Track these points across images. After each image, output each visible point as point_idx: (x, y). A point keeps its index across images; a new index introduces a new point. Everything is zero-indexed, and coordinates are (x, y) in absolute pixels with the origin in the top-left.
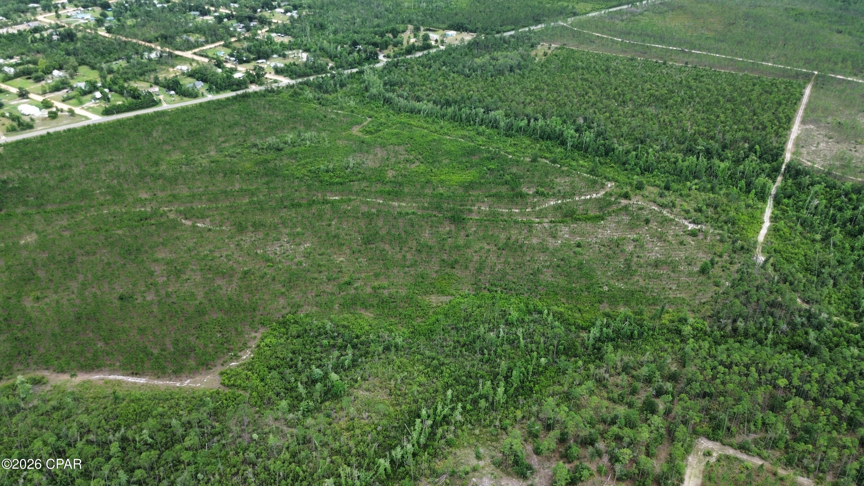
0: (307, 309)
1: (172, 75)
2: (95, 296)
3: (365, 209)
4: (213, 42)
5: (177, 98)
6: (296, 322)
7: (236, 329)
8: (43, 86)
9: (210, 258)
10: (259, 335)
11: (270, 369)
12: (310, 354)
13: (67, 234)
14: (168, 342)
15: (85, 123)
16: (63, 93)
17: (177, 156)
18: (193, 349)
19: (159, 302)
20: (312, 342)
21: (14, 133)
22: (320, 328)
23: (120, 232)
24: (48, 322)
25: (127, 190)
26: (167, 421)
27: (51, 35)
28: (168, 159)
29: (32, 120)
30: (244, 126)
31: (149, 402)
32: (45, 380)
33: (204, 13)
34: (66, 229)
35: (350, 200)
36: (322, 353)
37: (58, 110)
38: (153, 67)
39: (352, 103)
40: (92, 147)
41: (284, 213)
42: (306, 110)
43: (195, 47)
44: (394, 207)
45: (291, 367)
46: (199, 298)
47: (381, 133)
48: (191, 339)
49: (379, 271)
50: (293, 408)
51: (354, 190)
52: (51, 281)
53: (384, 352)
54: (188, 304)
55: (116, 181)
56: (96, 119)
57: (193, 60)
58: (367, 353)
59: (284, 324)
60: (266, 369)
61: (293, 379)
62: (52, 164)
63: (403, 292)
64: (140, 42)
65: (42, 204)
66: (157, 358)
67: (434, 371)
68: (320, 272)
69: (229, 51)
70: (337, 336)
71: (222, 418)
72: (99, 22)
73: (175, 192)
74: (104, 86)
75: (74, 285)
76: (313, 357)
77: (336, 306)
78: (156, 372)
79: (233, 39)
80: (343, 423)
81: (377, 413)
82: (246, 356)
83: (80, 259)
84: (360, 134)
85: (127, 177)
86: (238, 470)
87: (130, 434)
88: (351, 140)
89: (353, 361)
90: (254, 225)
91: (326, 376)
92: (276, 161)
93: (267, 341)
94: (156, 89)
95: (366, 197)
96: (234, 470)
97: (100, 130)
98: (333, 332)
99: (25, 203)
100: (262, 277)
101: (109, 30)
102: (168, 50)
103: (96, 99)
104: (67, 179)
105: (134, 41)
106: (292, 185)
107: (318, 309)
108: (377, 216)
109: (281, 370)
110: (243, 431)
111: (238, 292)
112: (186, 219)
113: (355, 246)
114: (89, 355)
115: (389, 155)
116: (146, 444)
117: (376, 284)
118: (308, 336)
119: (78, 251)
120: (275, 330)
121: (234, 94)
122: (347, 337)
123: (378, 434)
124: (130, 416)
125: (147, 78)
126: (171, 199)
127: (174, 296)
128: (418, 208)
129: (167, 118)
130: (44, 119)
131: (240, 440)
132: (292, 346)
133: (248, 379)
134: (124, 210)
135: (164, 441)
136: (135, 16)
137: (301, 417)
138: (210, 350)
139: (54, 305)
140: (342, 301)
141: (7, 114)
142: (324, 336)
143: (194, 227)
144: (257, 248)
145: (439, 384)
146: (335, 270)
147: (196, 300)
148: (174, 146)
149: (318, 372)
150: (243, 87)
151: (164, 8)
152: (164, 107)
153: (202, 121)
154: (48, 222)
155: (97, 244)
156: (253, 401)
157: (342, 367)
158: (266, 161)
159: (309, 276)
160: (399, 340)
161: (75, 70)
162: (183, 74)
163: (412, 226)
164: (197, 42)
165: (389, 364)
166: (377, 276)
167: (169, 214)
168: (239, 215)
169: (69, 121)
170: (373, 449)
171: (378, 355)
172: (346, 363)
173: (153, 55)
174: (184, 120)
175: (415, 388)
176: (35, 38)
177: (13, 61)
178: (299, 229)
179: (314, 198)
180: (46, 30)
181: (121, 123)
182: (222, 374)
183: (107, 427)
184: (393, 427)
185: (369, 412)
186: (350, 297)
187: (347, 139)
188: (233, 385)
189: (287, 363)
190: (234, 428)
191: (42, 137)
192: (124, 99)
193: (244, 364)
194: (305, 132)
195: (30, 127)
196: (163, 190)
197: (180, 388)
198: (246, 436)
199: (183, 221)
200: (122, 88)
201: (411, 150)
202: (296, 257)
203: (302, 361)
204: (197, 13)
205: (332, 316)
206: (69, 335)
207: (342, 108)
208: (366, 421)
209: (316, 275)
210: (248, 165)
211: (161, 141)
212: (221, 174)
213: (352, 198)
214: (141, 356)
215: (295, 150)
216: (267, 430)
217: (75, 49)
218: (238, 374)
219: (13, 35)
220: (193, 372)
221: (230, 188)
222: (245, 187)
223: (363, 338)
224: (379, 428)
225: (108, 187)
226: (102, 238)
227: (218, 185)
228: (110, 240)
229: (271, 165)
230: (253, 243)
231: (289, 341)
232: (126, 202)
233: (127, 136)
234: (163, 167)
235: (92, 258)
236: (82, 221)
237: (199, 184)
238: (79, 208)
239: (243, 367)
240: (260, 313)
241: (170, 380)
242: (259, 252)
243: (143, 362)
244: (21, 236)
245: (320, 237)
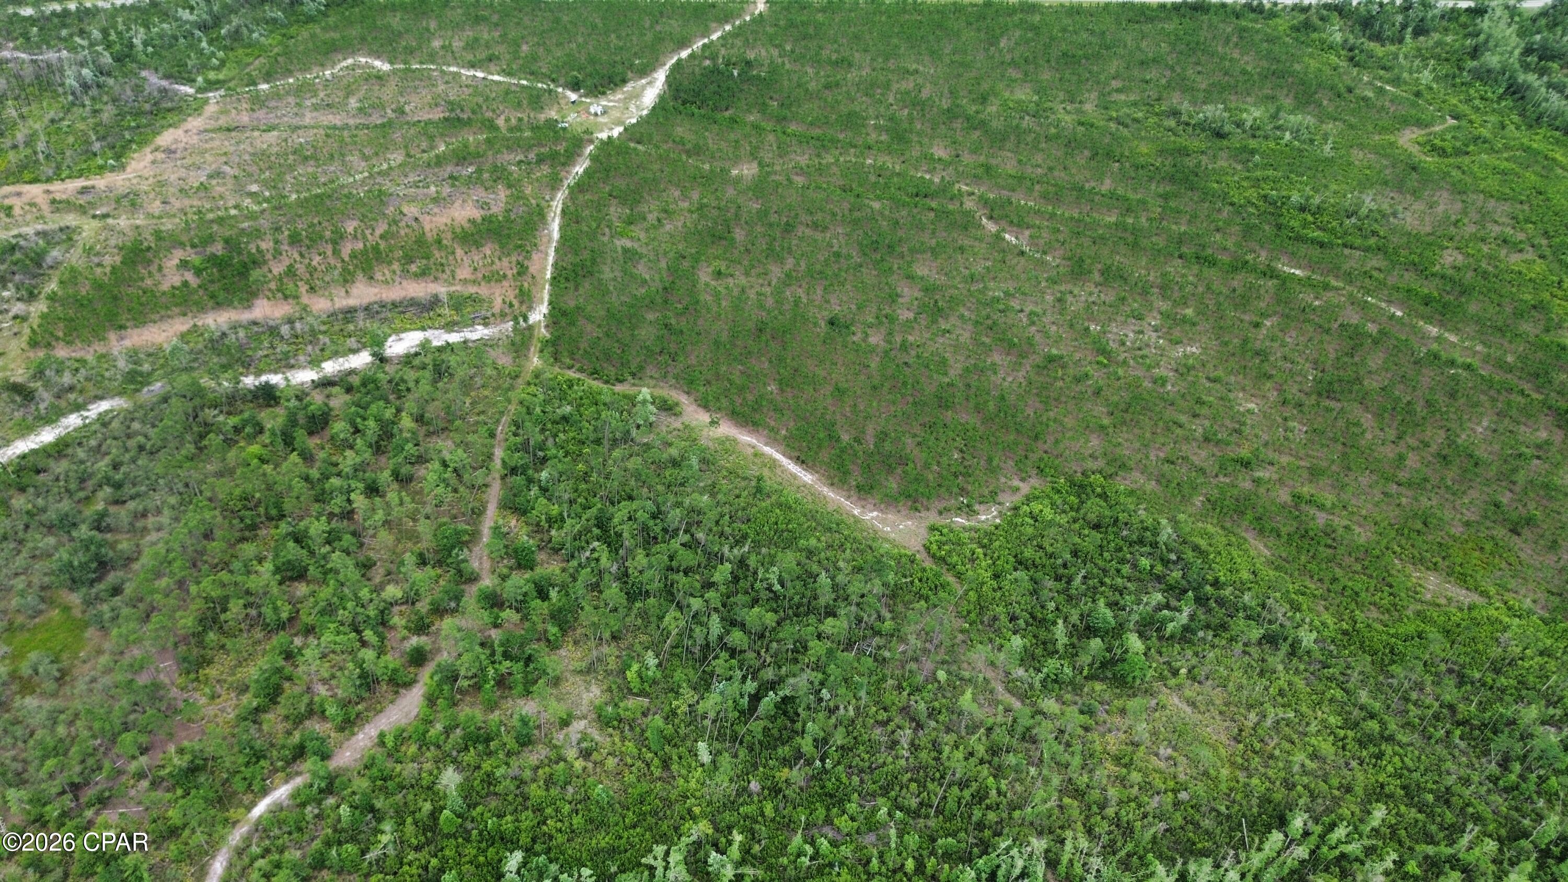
0: (1137, 479)
2: (797, 303)
3: (1353, 317)
6: (1104, 496)
7: (990, 460)
9: (1001, 307)
10: (1025, 488)
11: (1021, 563)
12: (1104, 571)
13: (799, 180)
14: (870, 430)
17: (1024, 94)
18: (903, 461)
19: (886, 353)
20: (1120, 549)
22: (1146, 529)
23: (876, 205)
24: (718, 317)
25: (919, 134)
26: (815, 568)
28: (1007, 94)
30: (1172, 69)
31: (802, 519)
32: (678, 409)
34: (801, 171)
35: (1326, 287)
36: (1129, 580)
39: (1426, 76)
40: (895, 41)
41: (1174, 268)
42: (1313, 64)
44: (1424, 337)
45: (1058, 578)
46: (952, 373)
47: (1467, 160)
48: (909, 441)
49: (1324, 464)
50: (1029, 659)
51: (1346, 267)
52: (748, 251)
53: (1260, 643)
54: (931, 377)
55: (906, 112)
58: (1224, 627)
59: (1081, 488)
60: (1012, 559)
61: (1051, 605)
62: (825, 53)
63: (1362, 536)
65: (785, 118)
66: (843, 451)
67: (1362, 744)
68: (1195, 416)
70: (1174, 563)
71: (900, 608)
73: (993, 162)
75: (776, 272)
76: (1107, 580)
77: (1198, 500)
78: (832, 472)
80: (1114, 742)
81: (1194, 761)
82: (988, 516)
83: (801, 230)
84: (1415, 149)
85: (927, 109)
86: (889, 720)
87: (752, 561)
88: (1386, 156)
89: (1186, 629)
90: (1106, 272)
91: (1119, 631)
92: (1204, 159)
93: (1036, 507)
95: (1368, 292)
96: (883, 716)
97: (920, 12)
98: (1170, 550)
99: (763, 109)
100: (1077, 380)
104: (837, 85)
106: (1215, 215)
107: (1159, 489)
108: (1376, 342)
109: (1039, 575)
110: (925, 651)
111: (1021, 391)
112: (991, 218)
113: (1293, 391)
114: (750, 397)
115: (1465, 212)
116: (769, 589)
117: (1306, 490)
118: (1115, 534)
119: (804, 217)
120: (1059, 492)
122: (1193, 575)
123: (1176, 805)
124: (766, 528)
126: (980, 171)
127: (913, 353)
128: (1486, 359)
129: (1037, 19)
131: (913, 666)
132: (1077, 540)
133: (972, 561)
134: (897, 168)
135: (797, 599)
137: (1038, 685)
138: (931, 477)
139: (736, 292)
140: (1215, 493)
142: (1147, 549)
143: (998, 237)
144: (1091, 319)
145: (1361, 779)
146: (1228, 422)
147: (946, 374)
148: (1026, 74)
149: (1104, 613)
153: (1094, 40)
154: (782, 152)
155: (834, 215)
156: (965, 607)
157: (1159, 630)
158: (1184, 152)
159: (1169, 414)
160: (1308, 639)
163: (1453, 395)
165: (1262, 674)
166: (1314, 473)
167: (965, 199)
168: (1087, 242)
170: (1152, 831)
171: (1245, 645)
172: (1170, 627)
174: (1064, 30)
175: (1299, 757)
178: (1189, 312)
179: (1249, 257)
182: (933, 529)
183: (728, 530)
184: (1213, 809)
185: (1175, 749)
186: (1236, 492)
187: (1380, 151)
188: (943, 560)
189: (1053, 567)
190: (912, 639)
193: (977, 531)
194: (1292, 112)
196: (974, 152)
197: (857, 521)
198: (929, 665)
199: (984, 220)
201: (1528, 221)
202: (1158, 365)
203: (1085, 577)
205: (1181, 517)
206: (736, 352)
207: (1396, 81)
208: (1162, 765)
209: (1183, 419)
210: (1144, 148)
211: (1008, 58)
212: (1087, 153)
213: (1334, 283)
214: (821, 435)
215: (1253, 144)
216: (966, 674)
218: (960, 543)
220: (889, 502)
221: (1093, 184)
222: (1120, 191)
223: (1227, 592)
224: (1183, 796)
225: (891, 119)
226: (846, 206)
227: (1074, 171)
228: (857, 214)
229: (1190, 162)
230: (1089, 306)
231: (1077, 526)
232: (907, 155)
233: (958, 34)
234: (992, 109)
235: (818, 236)
236: (829, 165)
237: (1039, 158)
238: (834, 141)
239: (973, 534)
240: (1046, 447)
241: (848, 498)
242: (1092, 327)
243: (819, 447)
244: (737, 161)
245: (1226, 344)
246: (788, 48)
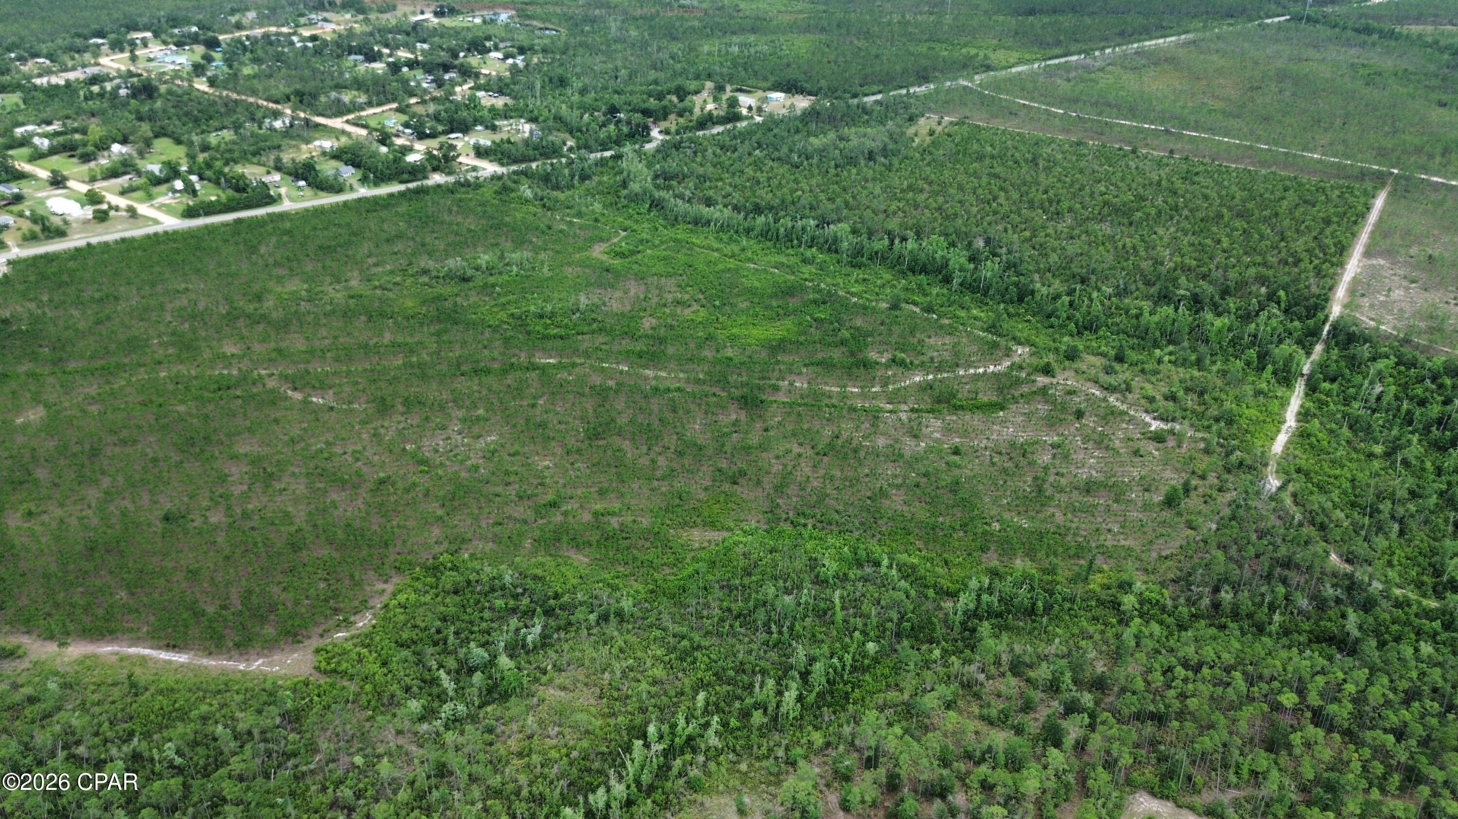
0: (479, 546)
1: (304, 157)
3: (597, 380)
4: (380, 104)
5: (309, 192)
6: (455, 568)
7: (352, 577)
8: (91, 170)
9: (326, 455)
10: (390, 588)
11: (402, 645)
12: (471, 623)
13: (94, 409)
14: (234, 595)
15: (151, 230)
16: (124, 181)
17: (295, 286)
18: (273, 608)
19: (230, 526)
20: (478, 602)
21: (33, 242)
22: (493, 579)
23: (182, 408)
24: (40, 553)
25: (205, 339)
26: (213, 729)
27: (119, 87)
28: (279, 289)
29: (66, 222)
30: (413, 239)
31: (188, 695)
32: (20, 652)
33: (372, 57)
34: (94, 400)
35: (574, 365)
36: (492, 621)
37: (111, 207)
38: (276, 143)
39: (597, 207)
40: (157, 269)
41: (461, 384)
42: (519, 215)
43: (349, 111)
44: (646, 378)
45: (435, 644)
46: (297, 521)
47: (639, 256)
48: (275, 590)
49: (606, 485)
50: (429, 714)
51: (582, 348)
52: (56, 485)
53: (598, 624)
54: (277, 531)
55: (187, 325)
56: (171, 223)
57: (343, 132)
58: (570, 624)
59: (435, 570)
60: (393, 645)
61: (434, 665)
62: (86, 295)
63: (645, 522)
64: (260, 102)
65: (60, 360)
66: (210, 621)
67: (682, 659)
68: (508, 484)
69: (404, 118)
70: (523, 594)
71: (307, 727)
72: (198, 69)
73: (283, 345)
74: (190, 172)
75: (93, 494)
76: (476, 629)
77: (528, 543)
78: (208, 643)
79: (413, 101)
80: (514, 744)
81: (574, 727)
82: (364, 622)
83: (109, 451)
84: (604, 258)
85: (207, 318)
87: (144, 749)
88: (588, 267)
89: (544, 636)
90: (406, 402)
91: (492, 662)
92: (459, 300)
93: (402, 598)
94: (277, 177)
95: (602, 360)
97: (175, 241)
98: (515, 587)
99: (34, 357)
100: (407, 491)
101: (212, 82)
102: (302, 115)
103: (175, 191)
104: (108, 318)
105: (251, 100)
106: (480, 338)
107: (495, 547)
108: (616, 392)
109: (419, 647)
110: (340, 750)
112: (295, 389)
113: (571, 442)
114: (100, 612)
115: (648, 291)
116: (172, 766)
117: (598, 507)
118: (472, 592)
119: (110, 439)
120: (418, 579)
121: (402, 187)
122: (537, 596)
123: (571, 764)
124: (152, 717)
125: (264, 159)
126: (274, 355)
127: (256, 517)
128: (688, 381)
129: (288, 225)
130: (86, 222)
131: (332, 766)
132: (442, 609)
134: (193, 373)
135: (202, 762)
136: (257, 60)
137: (442, 729)
138: (303, 610)
139: (54, 525)
140: (537, 534)
141: (28, 213)
142: (499, 593)
143: (306, 402)
144: (405, 441)
145: (687, 683)
146: (532, 481)
147: (292, 523)
148: (291, 270)
149: (478, 653)
150: (420, 176)
151: (306, 48)
152: (286, 206)
153: (343, 231)
154: (67, 389)
155: (139, 427)
156: (364, 700)
157: (522, 647)
158: (440, 298)
159: (486, 490)
160: (627, 604)
161: (148, 144)
162: (324, 153)
163: (674, 411)
164: (353, 102)
165: (605, 643)
166: (602, 493)
167: (267, 380)
168: (383, 385)
169: (126, 226)
170: (558, 791)
171: (588, 629)
172: (531, 639)
173: (278, 124)
174: (315, 229)
175: (644, 686)
176: (91, 92)
177: (50, 129)
178: (481, 412)
179: (513, 360)
180: (111, 80)
181: (210, 230)
182: (318, 651)
183: (110, 734)
184: (598, 754)
185: (560, 726)
186: (551, 527)
187: (582, 264)
188: (334, 671)
189: (430, 637)
190: (325, 746)
191: (78, 250)
192: (220, 192)
193: (358, 636)
194: (514, 251)
195: (60, 233)
196: (264, 341)
197: (244, 674)
198: (344, 760)
199: (290, 393)
200: (220, 173)
201: (688, 285)
202: (469, 458)
203: (457, 633)
204: (360, 58)
205: (517, 560)
206: (71, 577)
207: (579, 215)
208: (554, 742)
209: (499, 489)
210: (410, 303)
211: (271, 261)
212: (363, 318)
213: (578, 361)
214: (185, 616)
215: (491, 280)
216: (380, 750)
217: (151, 110)
218: (345, 652)
219: (57, 86)
220: (270, 646)
221: (375, 340)
222: (400, 339)
223: (566, 598)
224: (575, 754)
225: (173, 334)
226: (151, 418)
227: (356, 334)
228: (163, 422)
229: (448, 304)
230: (400, 433)
231: (439, 599)
232: (200, 359)
233: (217, 251)
234: (269, 303)
235: (129, 450)
236: (122, 388)
237: (324, 332)
238: (121, 367)
239: (355, 641)
240: (397, 549)
241: (230, 659)
242: (408, 447)
243: (186, 627)
244: (18, 410)
245: (515, 426)
246: (45, 298)
